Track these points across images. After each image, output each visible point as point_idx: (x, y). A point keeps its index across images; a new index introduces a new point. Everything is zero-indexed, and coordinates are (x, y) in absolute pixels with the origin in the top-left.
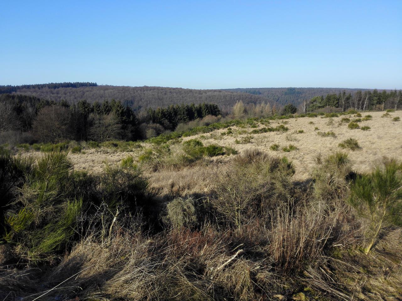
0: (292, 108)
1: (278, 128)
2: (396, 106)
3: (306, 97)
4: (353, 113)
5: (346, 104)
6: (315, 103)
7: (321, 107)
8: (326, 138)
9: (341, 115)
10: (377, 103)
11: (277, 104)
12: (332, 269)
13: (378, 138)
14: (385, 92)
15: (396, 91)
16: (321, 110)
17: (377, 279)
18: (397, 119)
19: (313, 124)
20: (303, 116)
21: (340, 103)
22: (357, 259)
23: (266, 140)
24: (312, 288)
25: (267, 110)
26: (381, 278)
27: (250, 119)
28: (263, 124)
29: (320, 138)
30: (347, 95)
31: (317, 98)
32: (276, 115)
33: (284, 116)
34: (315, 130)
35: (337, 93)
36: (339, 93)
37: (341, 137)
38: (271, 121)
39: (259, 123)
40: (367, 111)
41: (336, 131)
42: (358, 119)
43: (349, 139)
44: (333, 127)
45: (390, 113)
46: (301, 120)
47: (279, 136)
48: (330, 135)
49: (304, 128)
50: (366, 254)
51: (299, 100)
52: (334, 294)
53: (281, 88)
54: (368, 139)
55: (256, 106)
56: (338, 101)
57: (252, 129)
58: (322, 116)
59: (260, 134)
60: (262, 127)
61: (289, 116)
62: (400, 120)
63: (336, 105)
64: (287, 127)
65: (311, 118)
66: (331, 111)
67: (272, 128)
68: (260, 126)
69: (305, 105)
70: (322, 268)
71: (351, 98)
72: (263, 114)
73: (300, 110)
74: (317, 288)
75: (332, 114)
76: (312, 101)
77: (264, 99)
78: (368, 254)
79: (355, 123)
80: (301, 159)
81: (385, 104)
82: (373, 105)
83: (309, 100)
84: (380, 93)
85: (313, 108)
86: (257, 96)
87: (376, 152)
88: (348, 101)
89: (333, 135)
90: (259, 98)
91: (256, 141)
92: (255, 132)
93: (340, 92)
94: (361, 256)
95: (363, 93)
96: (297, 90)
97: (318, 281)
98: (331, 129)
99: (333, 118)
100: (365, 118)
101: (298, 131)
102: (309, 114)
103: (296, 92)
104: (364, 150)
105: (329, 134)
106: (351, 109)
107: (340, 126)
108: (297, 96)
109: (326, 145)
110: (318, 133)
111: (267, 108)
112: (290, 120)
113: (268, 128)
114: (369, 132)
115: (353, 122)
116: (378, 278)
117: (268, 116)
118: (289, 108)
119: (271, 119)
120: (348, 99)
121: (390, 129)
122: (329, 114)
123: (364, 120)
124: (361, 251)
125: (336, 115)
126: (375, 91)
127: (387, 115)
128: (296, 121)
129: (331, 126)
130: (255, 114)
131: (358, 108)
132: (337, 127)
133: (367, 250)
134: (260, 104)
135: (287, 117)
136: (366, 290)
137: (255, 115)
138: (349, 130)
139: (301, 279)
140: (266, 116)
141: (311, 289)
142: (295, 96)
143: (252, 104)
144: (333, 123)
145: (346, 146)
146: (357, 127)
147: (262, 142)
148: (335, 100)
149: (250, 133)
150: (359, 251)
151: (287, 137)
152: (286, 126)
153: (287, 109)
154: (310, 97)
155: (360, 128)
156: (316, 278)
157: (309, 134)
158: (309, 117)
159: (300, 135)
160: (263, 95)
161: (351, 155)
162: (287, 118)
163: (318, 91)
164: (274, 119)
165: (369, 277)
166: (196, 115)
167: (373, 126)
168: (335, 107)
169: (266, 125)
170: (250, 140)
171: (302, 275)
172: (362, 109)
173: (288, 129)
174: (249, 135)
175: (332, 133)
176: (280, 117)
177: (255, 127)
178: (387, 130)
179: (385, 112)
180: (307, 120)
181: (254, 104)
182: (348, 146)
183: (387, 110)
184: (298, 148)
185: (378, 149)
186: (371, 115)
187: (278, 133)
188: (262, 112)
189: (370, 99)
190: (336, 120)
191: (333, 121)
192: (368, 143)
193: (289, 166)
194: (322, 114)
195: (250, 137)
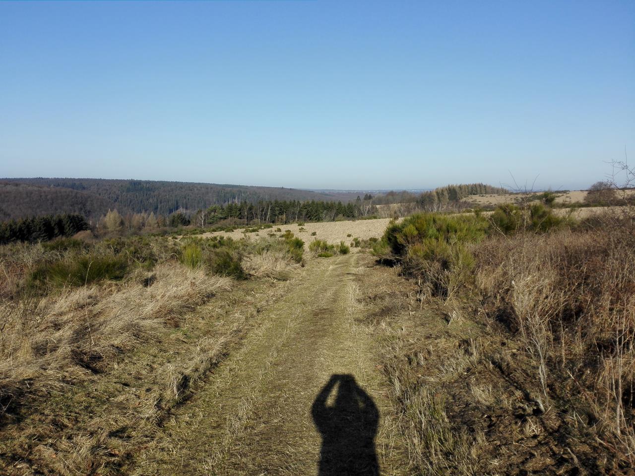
0: (182, 218)
2: (296, 216)
5: (249, 214)
7: (223, 218)
10: (279, 214)
16: (223, 222)
21: (242, 214)
66: (235, 223)
69: (203, 215)
71: (253, 208)
76: (210, 211)
81: (286, 215)
82: (275, 215)
84: (281, 203)
85: (214, 220)
86: (82, 193)
88: (251, 212)
108: (146, 195)
111: (151, 219)
118: (178, 218)
120: (250, 209)
131: (262, 219)
142: (144, 194)
153: (175, 220)
160: (90, 191)
166: (56, 231)
172: (266, 220)
188: (144, 224)
189: (272, 209)
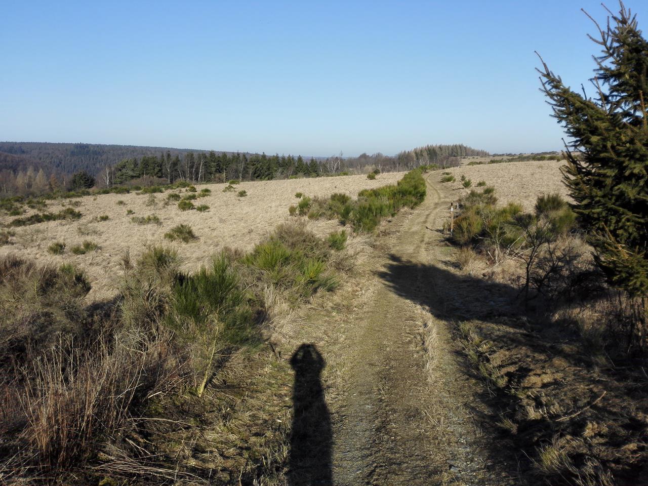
0: (85, 178)
1: (62, 213)
2: (241, 175)
3: (109, 161)
4: (184, 185)
5: (172, 172)
6: (124, 171)
7: (136, 176)
8: (145, 226)
9: (166, 189)
10: (216, 171)
11: (59, 172)
12: (146, 435)
13: (220, 222)
14: (225, 154)
15: (238, 154)
16: (135, 182)
17: (213, 430)
18: (243, 194)
19: (125, 204)
20: (106, 192)
21: (163, 171)
22: (186, 407)
23: (40, 236)
24: (113, 477)
25: (40, 182)
26: (219, 426)
27: (6, 199)
28: (33, 207)
29: (136, 227)
30: (173, 158)
31: (127, 162)
32: (58, 191)
33: (72, 193)
34: (128, 214)
35: (159, 155)
36: (161, 154)
37: (169, 223)
38: (48, 202)
39: (26, 207)
40: (203, 182)
41: (161, 215)
42: (192, 195)
43: (180, 226)
44: (155, 208)
45: (234, 186)
46: (104, 199)
47: (65, 228)
48: (152, 221)
49: (109, 211)
50: (200, 396)
51: (98, 166)
52: (150, 474)
53: (63, 144)
54: (207, 223)
55: (18, 174)
56: (161, 167)
57: (11, 219)
58: (137, 192)
59: (28, 226)
60: (31, 212)
61: (81, 192)
62: (246, 195)
63: (157, 173)
64: (79, 212)
65: (119, 195)
66: (152, 183)
67: (52, 214)
68: (27, 211)
69: (107, 173)
70: (130, 439)
71: (179, 163)
72: (31, 190)
73: (99, 181)
74: (121, 475)
75: (152, 187)
76: (119, 167)
77: (32, 163)
78: (203, 394)
79: (187, 202)
80: (104, 263)
81: (227, 173)
82: (211, 173)
83: (115, 165)
84: (219, 157)
85: (122, 178)
86: (16, 156)
87: (217, 242)
88: (176, 168)
89: (156, 220)
90: (22, 161)
91: (21, 240)
92: (18, 223)
93: (163, 154)
94: (192, 400)
95: (195, 156)
96: (92, 149)
97: (122, 462)
98: (153, 212)
99: (155, 194)
100: (202, 193)
101: (99, 217)
102: (116, 188)
103: (91, 151)
104: (202, 240)
105: (149, 219)
106: (182, 180)
107: (166, 206)
108: (93, 159)
109: (146, 237)
110: (133, 218)
111: (40, 179)
112: (85, 199)
113: (44, 215)
114: (208, 213)
115: (185, 199)
116: (215, 427)
117: (42, 193)
118: (81, 178)
119: (48, 199)
120: (175, 164)
121: (235, 208)
122: (149, 188)
123: (200, 196)
124: (191, 393)
125: (159, 189)
126: (212, 154)
127: (230, 188)
128: (95, 200)
129: (152, 207)
130: (16, 190)
131: (191, 179)
132: (162, 208)
133: (201, 390)
134: (24, 172)
135: (79, 194)
136: (198, 451)
137: (17, 192)
138: (180, 212)
139: (93, 468)
140: (38, 193)
141: (110, 479)
142: (90, 158)
143: (9, 171)
144: (156, 201)
145: (176, 237)
146: (191, 207)
147: (32, 241)
148: (156, 165)
149: (9, 226)
150: (190, 395)
151: (80, 229)
152: (77, 210)
153: (76, 181)
154: (115, 160)
155: (195, 208)
156: (119, 457)
157: (117, 221)
158: (117, 193)
159: (103, 223)
160: (29, 155)
161: (184, 249)
162: (79, 196)
163: (128, 152)
164: (55, 199)
165: (203, 430)
167: (212, 204)
168: (157, 177)
169: (40, 210)
170: (7, 239)
171: (95, 460)
172: (197, 179)
173: (81, 214)
174: (6, 230)
175: (155, 218)
176: (66, 195)
177: (18, 214)
178: (232, 209)
179: (227, 184)
180: (113, 198)
181: (12, 172)
182: (178, 236)
183: (230, 181)
184: (99, 245)
185: (221, 237)
186: (209, 189)
187: (64, 222)
188: (30, 186)
189: (206, 165)
190: (160, 197)
191: (155, 199)
192: (207, 230)
193: (80, 279)
194: (138, 188)
195: (9, 233)
